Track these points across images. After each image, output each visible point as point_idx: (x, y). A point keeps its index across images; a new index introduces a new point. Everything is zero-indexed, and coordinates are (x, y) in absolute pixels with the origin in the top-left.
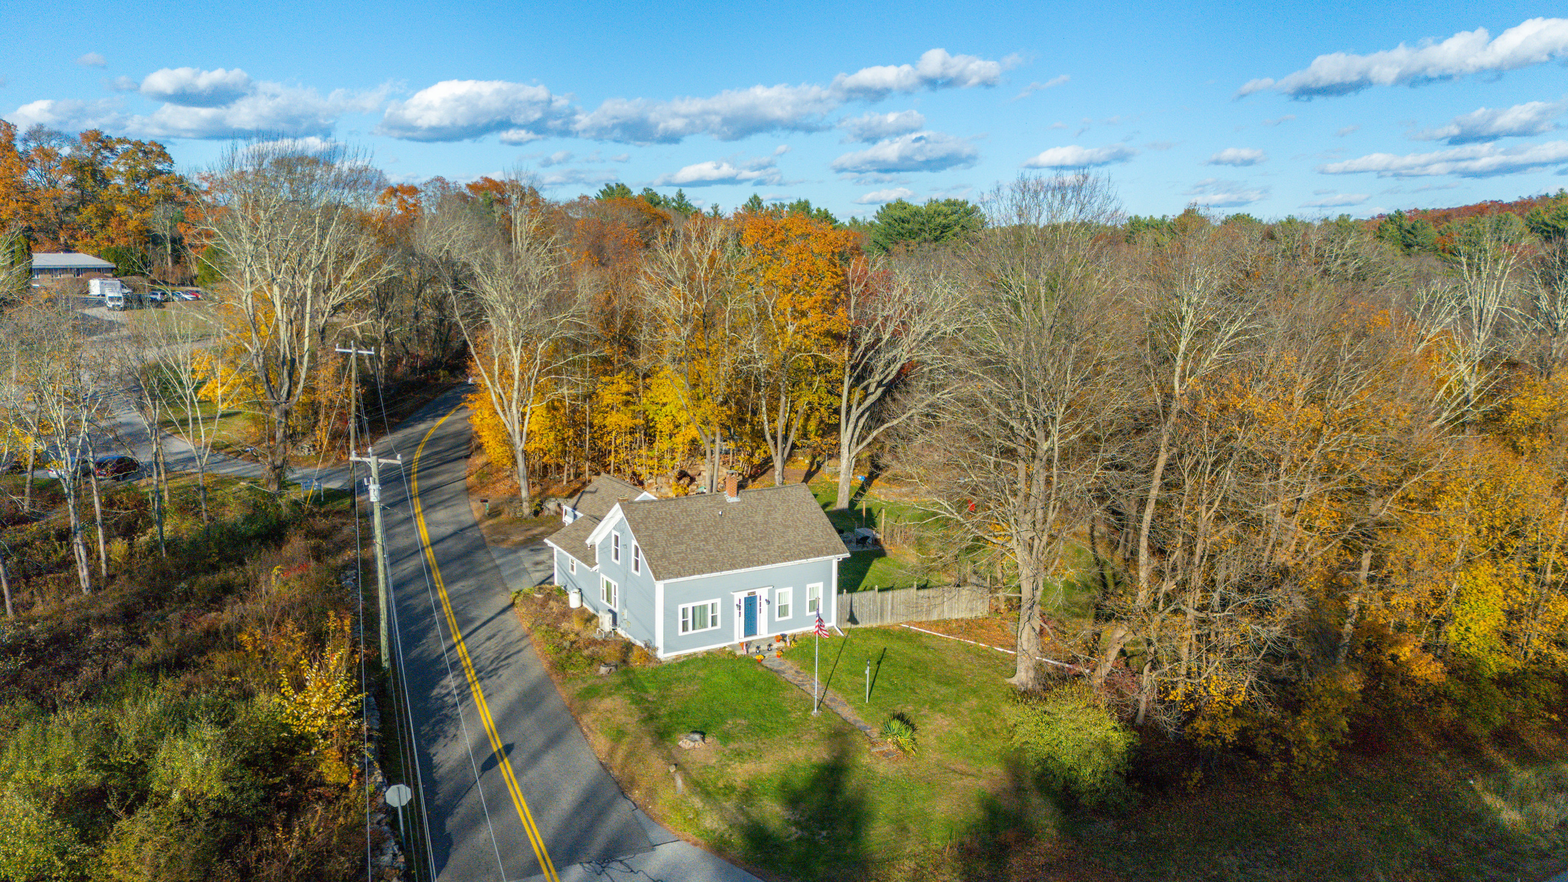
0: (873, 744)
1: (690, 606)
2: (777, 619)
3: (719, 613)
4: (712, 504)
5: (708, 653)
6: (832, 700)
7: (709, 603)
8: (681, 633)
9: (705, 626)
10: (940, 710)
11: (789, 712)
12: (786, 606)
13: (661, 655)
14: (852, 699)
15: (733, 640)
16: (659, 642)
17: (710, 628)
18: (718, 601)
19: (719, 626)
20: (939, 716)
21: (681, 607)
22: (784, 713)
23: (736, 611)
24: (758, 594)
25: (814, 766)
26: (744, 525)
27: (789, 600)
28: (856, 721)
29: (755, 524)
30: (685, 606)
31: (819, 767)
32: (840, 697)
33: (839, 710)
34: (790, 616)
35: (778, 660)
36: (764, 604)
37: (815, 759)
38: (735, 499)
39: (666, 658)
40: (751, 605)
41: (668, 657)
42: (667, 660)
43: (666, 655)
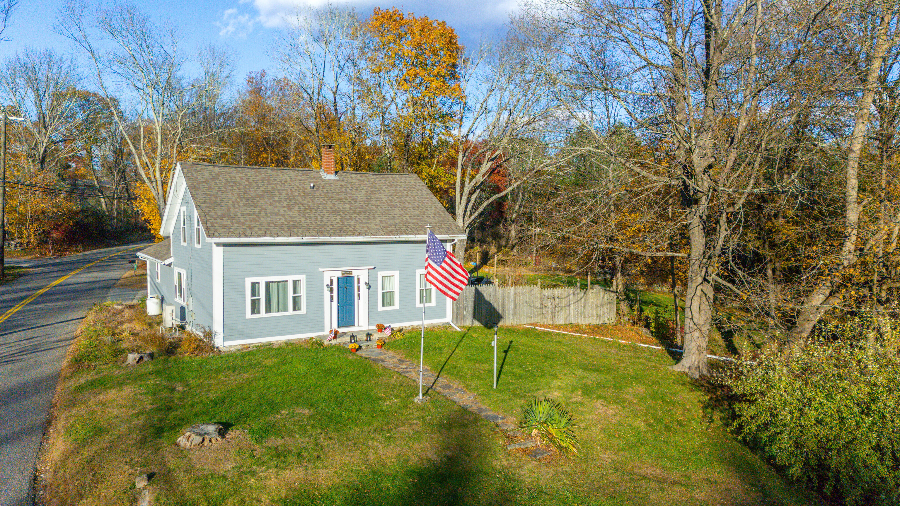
0: (510, 439)
1: (262, 281)
2: (380, 308)
3: (303, 292)
4: (304, 177)
5: (288, 344)
6: (444, 387)
7: (290, 279)
8: (249, 315)
9: (286, 309)
10: (599, 397)
11: (381, 399)
12: (392, 293)
13: (219, 341)
14: (473, 385)
15: (323, 330)
16: (218, 327)
17: (290, 311)
18: (302, 278)
19: (303, 310)
20: (599, 403)
21: (248, 282)
22: (373, 401)
23: (327, 294)
24: (355, 273)
25: (411, 472)
26: (340, 199)
27: (394, 285)
28: (480, 410)
29: (355, 200)
30: (255, 280)
31: (420, 474)
32: (455, 384)
33: (456, 397)
34: (397, 306)
35: (378, 351)
36: (363, 287)
37: (413, 461)
38: (332, 177)
39: (227, 347)
40: (346, 288)
41: (231, 347)
42: (228, 349)
43: (227, 343)
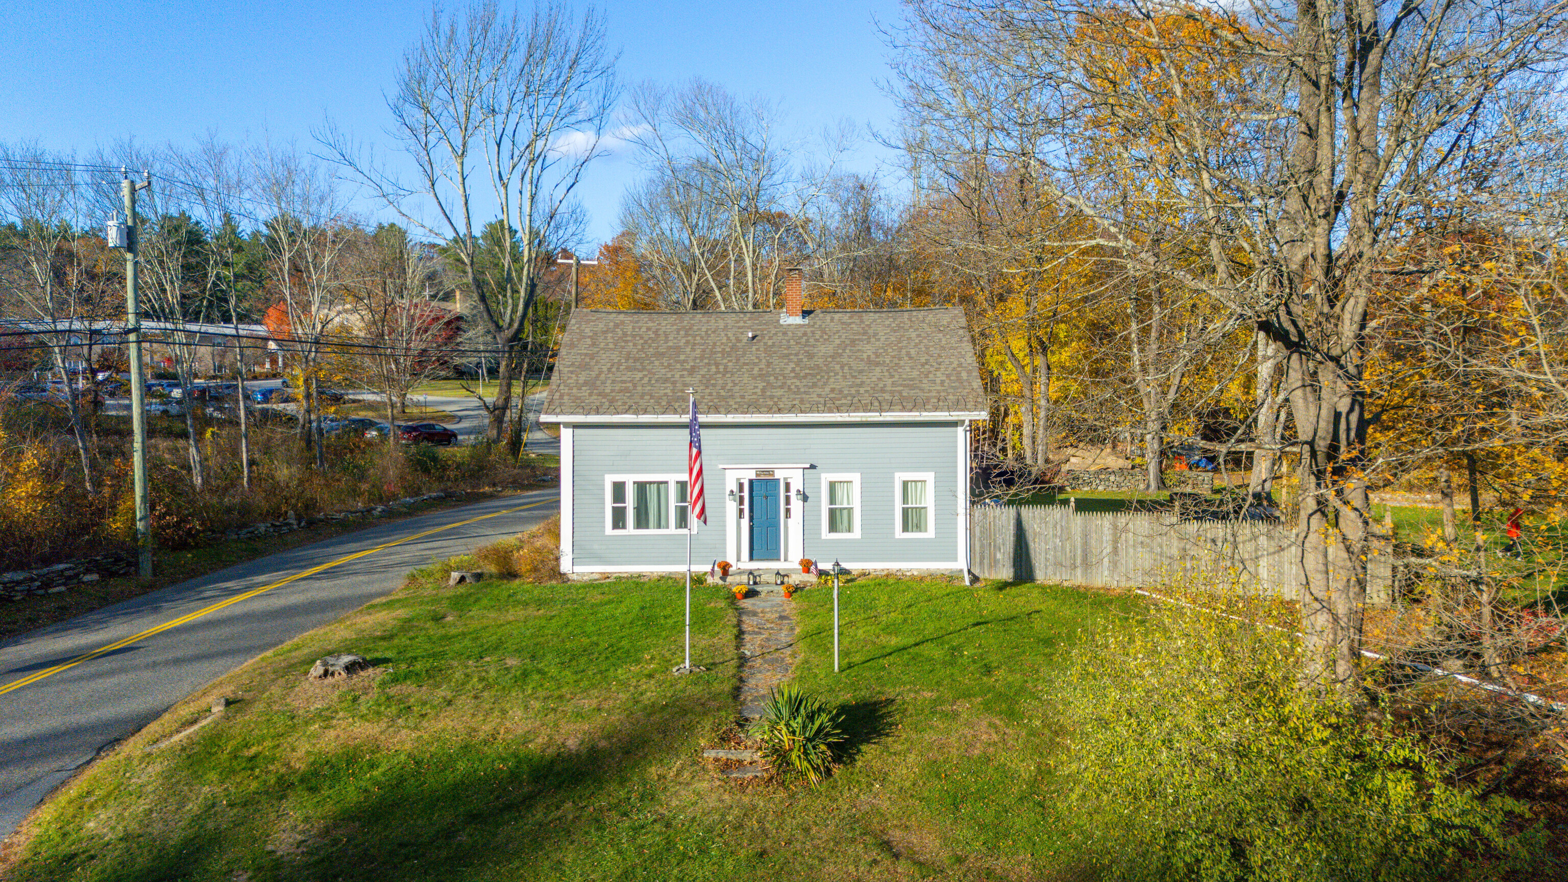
0: (725, 742)
1: (630, 479)
2: (826, 535)
5: (665, 578)
6: (770, 660)
7: (672, 479)
8: (609, 529)
9: (665, 526)
12: (848, 511)
13: (566, 566)
14: (815, 663)
16: (565, 544)
17: (672, 530)
19: (693, 529)
21: (609, 480)
24: (779, 474)
27: (853, 498)
30: (619, 478)
32: (795, 658)
33: (761, 676)
34: (857, 534)
35: (778, 601)
36: (795, 498)
38: (797, 320)
39: (578, 574)
40: (766, 497)
41: (583, 574)
42: (579, 578)
43: (577, 569)
